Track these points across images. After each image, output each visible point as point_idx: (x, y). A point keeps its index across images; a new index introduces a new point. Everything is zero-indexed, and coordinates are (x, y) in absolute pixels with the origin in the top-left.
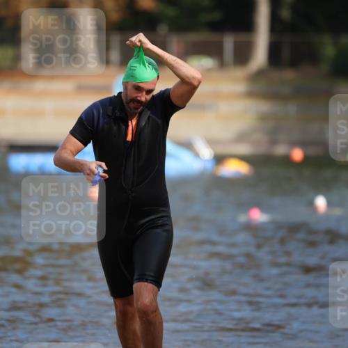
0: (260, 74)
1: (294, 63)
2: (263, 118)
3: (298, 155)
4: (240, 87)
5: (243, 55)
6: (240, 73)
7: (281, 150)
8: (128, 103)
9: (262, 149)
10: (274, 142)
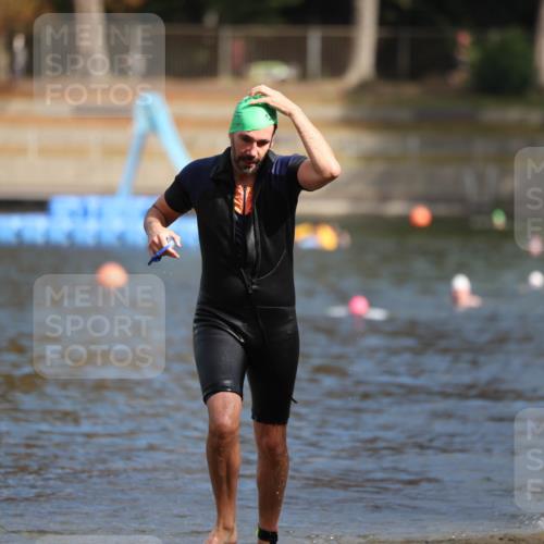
0: (363, 88)
1: (416, 74)
2: (368, 158)
3: (422, 215)
4: (334, 111)
5: (336, 61)
6: (331, 87)
7: (395, 208)
8: (237, 162)
9: (366, 208)
10: (385, 198)
